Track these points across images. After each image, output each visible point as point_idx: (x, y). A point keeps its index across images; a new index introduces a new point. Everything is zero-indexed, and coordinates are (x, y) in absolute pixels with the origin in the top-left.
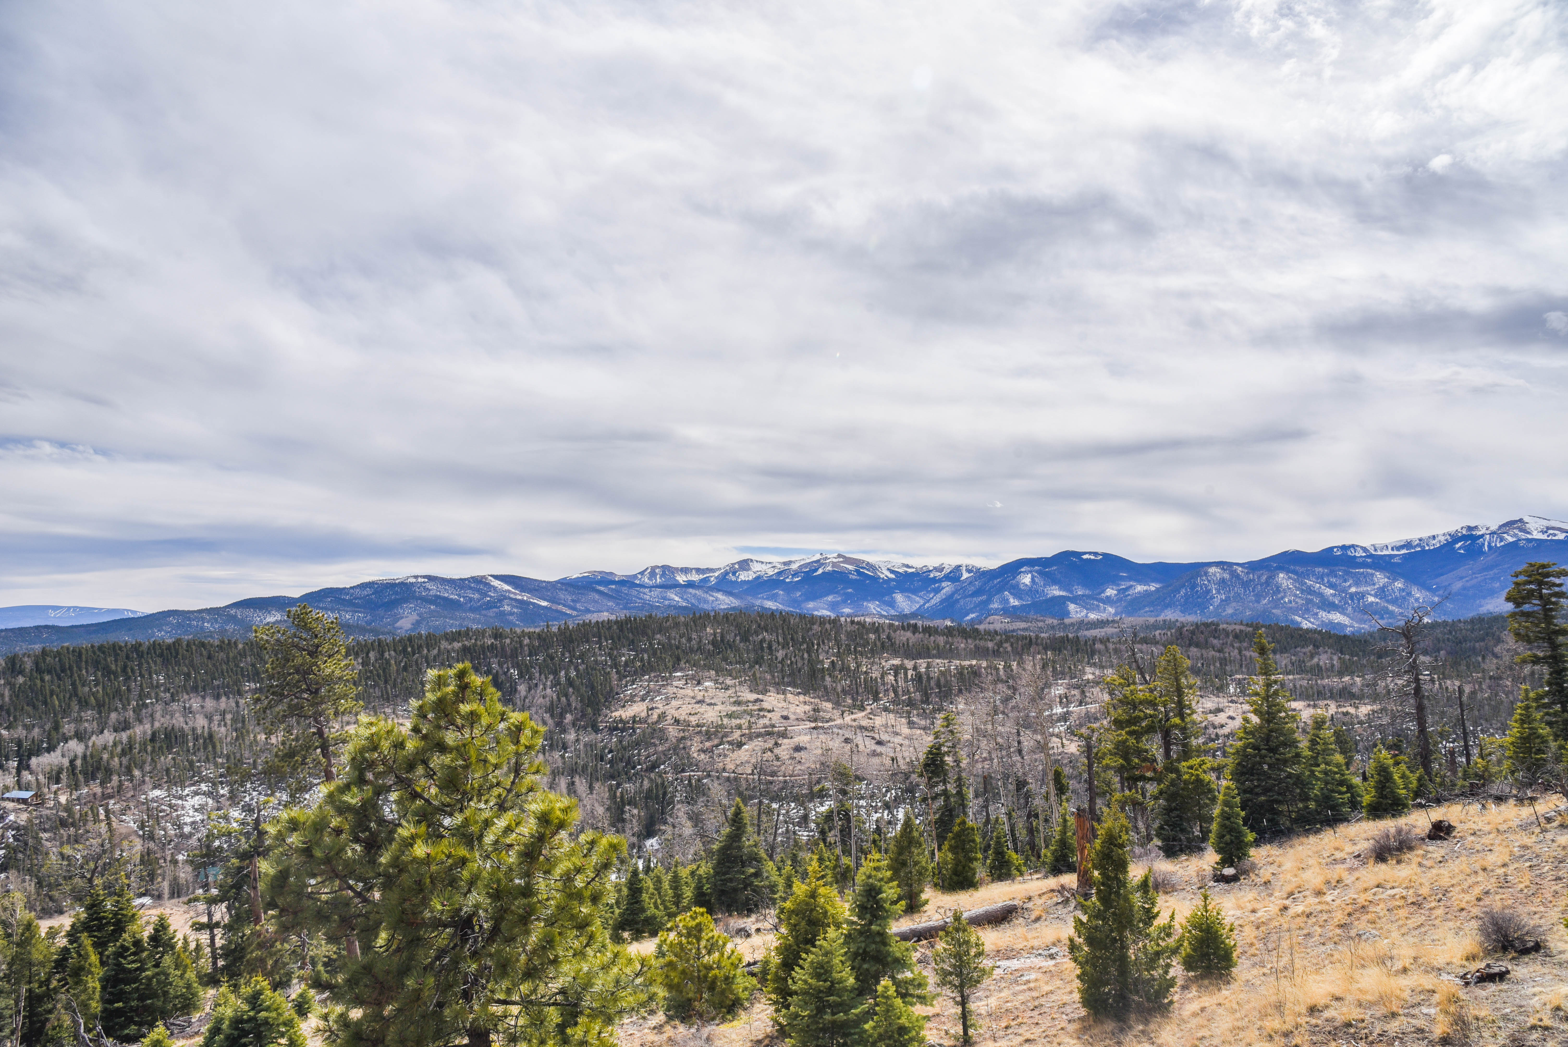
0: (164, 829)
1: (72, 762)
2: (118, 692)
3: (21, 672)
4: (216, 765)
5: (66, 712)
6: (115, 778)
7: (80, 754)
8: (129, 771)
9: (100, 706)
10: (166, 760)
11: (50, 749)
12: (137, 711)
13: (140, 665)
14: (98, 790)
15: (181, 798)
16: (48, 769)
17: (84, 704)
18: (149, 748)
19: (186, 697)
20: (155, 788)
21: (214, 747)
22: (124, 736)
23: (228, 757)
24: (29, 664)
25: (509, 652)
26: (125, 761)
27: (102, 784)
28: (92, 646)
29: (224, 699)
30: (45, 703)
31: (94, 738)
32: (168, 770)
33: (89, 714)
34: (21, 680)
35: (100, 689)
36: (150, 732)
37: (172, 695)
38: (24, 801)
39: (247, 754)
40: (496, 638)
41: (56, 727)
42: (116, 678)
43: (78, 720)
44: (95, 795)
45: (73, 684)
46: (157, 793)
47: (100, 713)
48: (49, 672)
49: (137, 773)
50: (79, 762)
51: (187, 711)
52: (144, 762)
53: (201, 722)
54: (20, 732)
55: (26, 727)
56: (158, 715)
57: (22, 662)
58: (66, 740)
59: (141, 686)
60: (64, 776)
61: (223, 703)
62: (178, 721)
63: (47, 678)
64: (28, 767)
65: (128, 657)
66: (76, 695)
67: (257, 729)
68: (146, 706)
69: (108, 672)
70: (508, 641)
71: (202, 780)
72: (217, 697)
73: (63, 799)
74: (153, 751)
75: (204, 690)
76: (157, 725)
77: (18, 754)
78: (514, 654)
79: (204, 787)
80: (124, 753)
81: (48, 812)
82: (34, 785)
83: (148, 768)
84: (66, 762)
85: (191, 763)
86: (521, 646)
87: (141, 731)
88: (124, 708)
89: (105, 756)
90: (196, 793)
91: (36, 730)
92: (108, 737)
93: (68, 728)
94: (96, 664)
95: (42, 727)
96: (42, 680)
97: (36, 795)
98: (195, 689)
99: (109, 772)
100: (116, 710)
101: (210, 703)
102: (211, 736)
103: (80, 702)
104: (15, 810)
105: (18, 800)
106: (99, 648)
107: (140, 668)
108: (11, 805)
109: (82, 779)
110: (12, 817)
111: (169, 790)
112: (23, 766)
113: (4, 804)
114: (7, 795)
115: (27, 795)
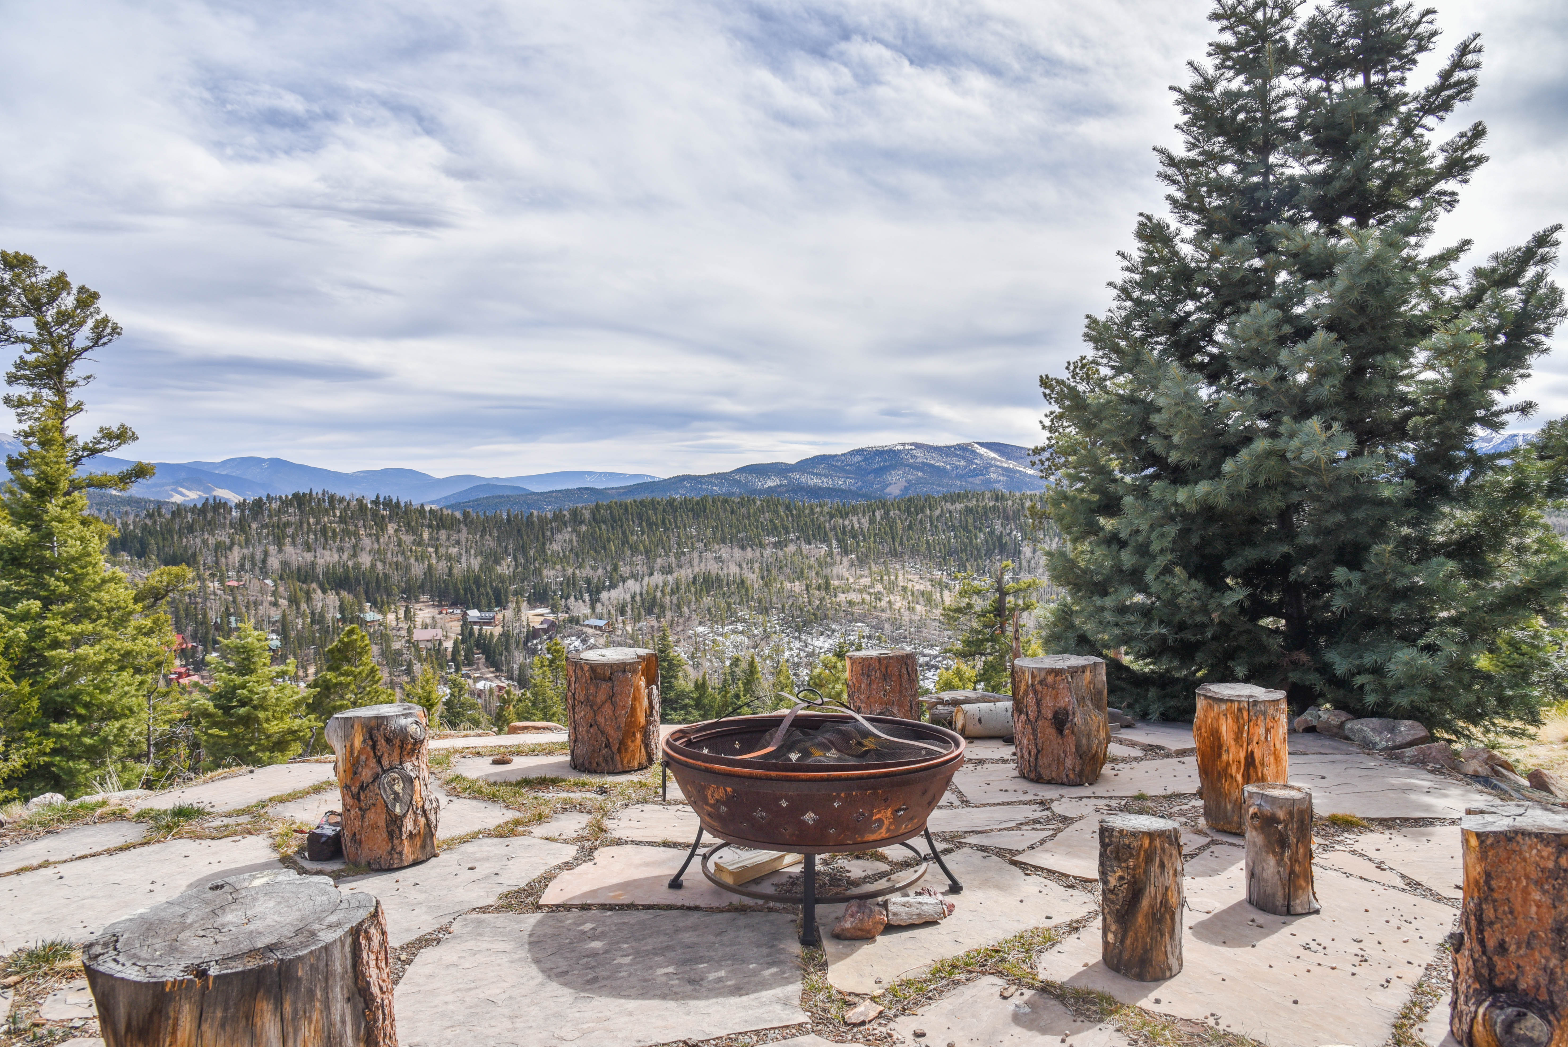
0: (711, 661)
1: (633, 598)
2: (661, 540)
3: (582, 522)
4: (749, 607)
5: (621, 555)
6: (669, 614)
7: (638, 592)
8: (679, 607)
9: (647, 552)
10: (707, 600)
11: (613, 586)
12: (678, 556)
13: (675, 518)
14: (655, 623)
15: (721, 635)
16: (615, 603)
17: (635, 550)
18: (693, 590)
19: (716, 547)
20: (700, 624)
21: (747, 591)
22: (670, 579)
23: (760, 601)
24: (587, 515)
25: (1011, 514)
26: (675, 599)
27: (658, 618)
28: (635, 501)
29: (749, 549)
30: (605, 549)
31: (646, 579)
32: (709, 610)
33: (640, 558)
34: (584, 528)
35: (645, 536)
36: (691, 576)
37: (705, 545)
38: (600, 628)
39: (774, 600)
40: (997, 500)
41: (616, 568)
42: (657, 529)
43: (632, 564)
44: (652, 627)
45: (624, 533)
46: (701, 629)
47: (648, 557)
48: (604, 522)
49: (685, 610)
50: (638, 598)
51: (719, 559)
52: (690, 602)
53: (734, 569)
54: (587, 572)
55: (592, 568)
56: (696, 561)
57: (582, 514)
58: (624, 581)
59: (679, 537)
60: (629, 609)
61: (749, 553)
62: (714, 568)
63: (603, 527)
64: (598, 600)
65: (664, 511)
66: (628, 543)
67: (781, 577)
68: (684, 554)
69: (650, 524)
70: (1010, 503)
71: (738, 620)
72: (743, 548)
73: (629, 628)
74: (696, 593)
75: (731, 542)
76: (697, 570)
77: (589, 590)
78: (1016, 515)
79: (740, 627)
80: (672, 593)
81: (619, 639)
82: (606, 616)
83: (693, 607)
84: (628, 598)
85: (729, 605)
86: (1023, 507)
87: (685, 574)
88: (667, 555)
89: (659, 594)
90: (734, 632)
91: (600, 571)
92: (658, 578)
93: (625, 570)
94: (640, 517)
95: (605, 568)
96: (600, 529)
97: (608, 624)
98: (723, 541)
99: (663, 607)
100: (660, 556)
101: (737, 553)
102: (742, 582)
103: (631, 548)
104: (594, 635)
105: (595, 627)
106: (641, 503)
107: (675, 522)
108: (590, 631)
109: (643, 613)
110: (592, 641)
111: (712, 627)
112: (595, 600)
113: (586, 629)
114: (586, 622)
115: (601, 623)
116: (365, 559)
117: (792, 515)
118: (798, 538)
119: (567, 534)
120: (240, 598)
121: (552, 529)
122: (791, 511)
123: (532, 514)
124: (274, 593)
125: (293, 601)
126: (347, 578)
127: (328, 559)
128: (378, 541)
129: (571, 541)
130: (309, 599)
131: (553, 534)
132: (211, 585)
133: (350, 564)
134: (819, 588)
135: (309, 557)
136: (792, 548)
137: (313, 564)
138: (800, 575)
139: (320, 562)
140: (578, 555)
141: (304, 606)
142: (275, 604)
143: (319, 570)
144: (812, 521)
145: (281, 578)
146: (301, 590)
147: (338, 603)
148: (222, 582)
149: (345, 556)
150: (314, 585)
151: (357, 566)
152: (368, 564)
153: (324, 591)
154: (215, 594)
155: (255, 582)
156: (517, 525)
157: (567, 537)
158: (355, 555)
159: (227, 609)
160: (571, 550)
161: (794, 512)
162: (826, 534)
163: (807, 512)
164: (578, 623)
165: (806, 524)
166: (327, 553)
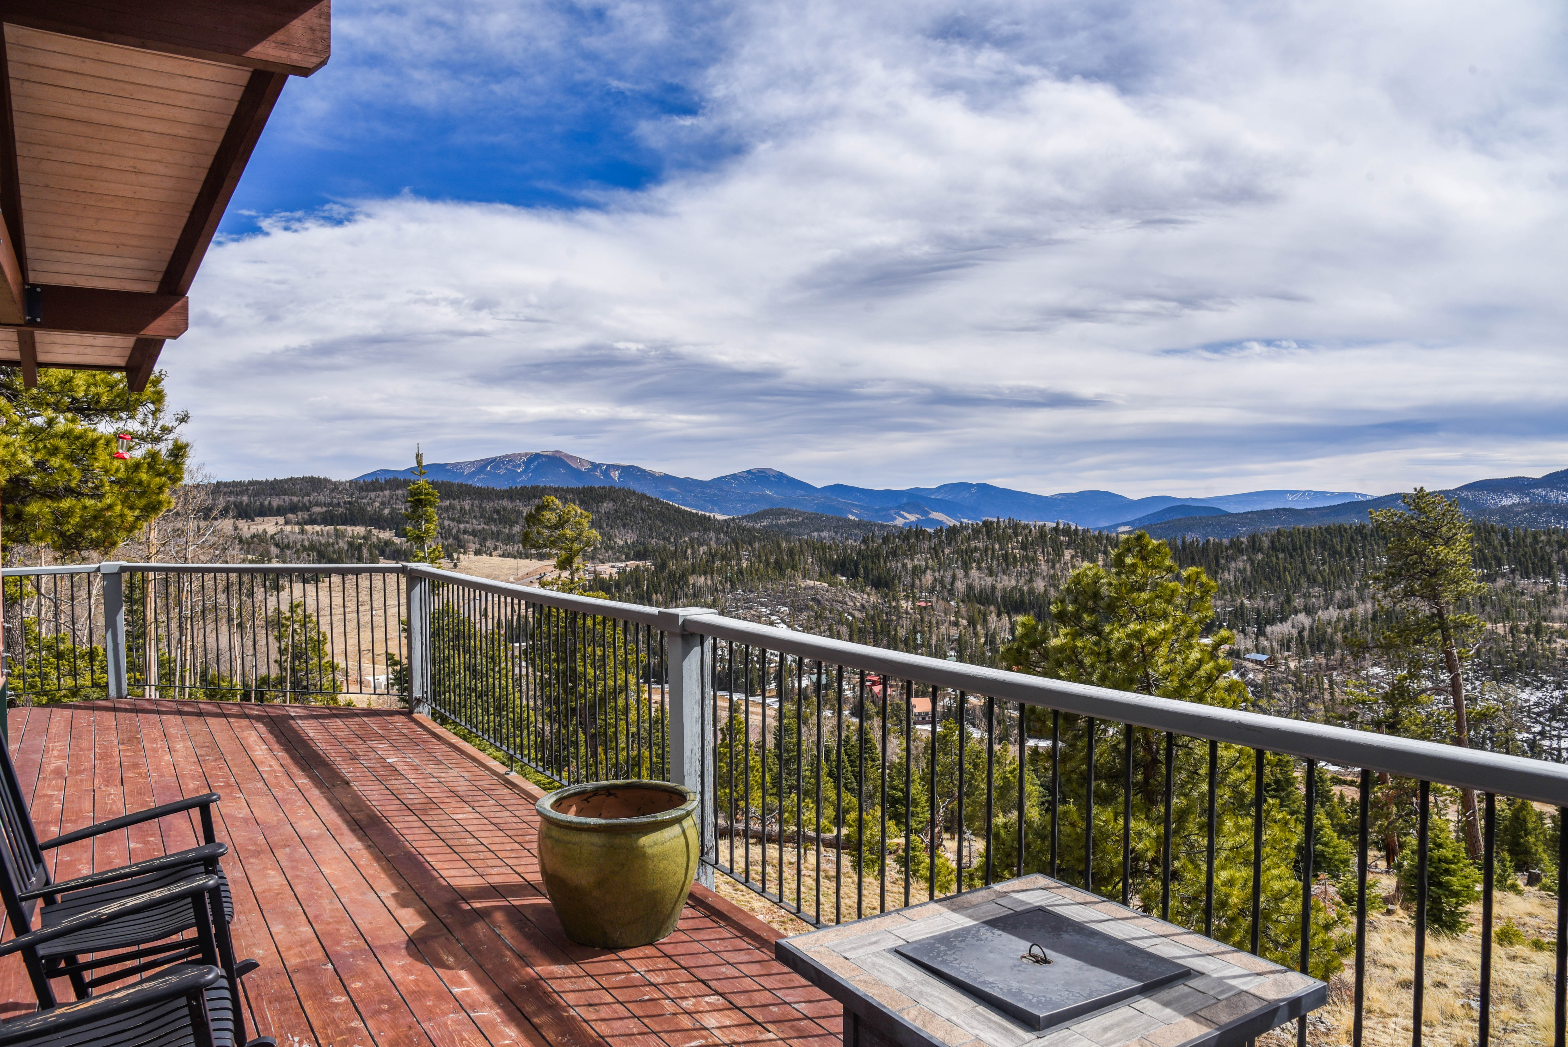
1: (1300, 633)
2: (1342, 571)
3: (1260, 550)
5: (1297, 587)
6: (1338, 652)
7: (1307, 627)
9: (1326, 584)
11: (1283, 620)
12: (1360, 590)
13: (1364, 547)
14: (1323, 661)
16: (1280, 637)
17: (1312, 581)
18: (1370, 627)
20: (1374, 665)
22: (1347, 613)
24: (1266, 543)
27: (1326, 656)
28: (1320, 528)
30: (1279, 578)
31: (1320, 613)
33: (1316, 590)
34: (1260, 556)
35: (1326, 567)
36: (1370, 611)
38: (1260, 663)
41: (1288, 600)
42: (1341, 558)
43: (1307, 596)
44: (1320, 665)
45: (1303, 562)
46: (1377, 670)
47: (1326, 590)
48: (1283, 551)
50: (1306, 634)
54: (1259, 603)
55: (1263, 598)
57: (1261, 541)
58: (1296, 612)
59: (1365, 566)
60: (1293, 645)
63: (1281, 556)
64: (1264, 634)
65: (1352, 539)
66: (1305, 572)
68: (1368, 586)
69: (1334, 553)
73: (1292, 665)
77: (1258, 623)
80: (1346, 629)
81: (1280, 675)
82: (1269, 651)
84: (1295, 632)
87: (1363, 609)
88: (1348, 587)
89: (1329, 630)
91: (1272, 603)
92: (1333, 613)
93: (1298, 602)
94: (1323, 545)
95: (1276, 599)
96: (1277, 558)
97: (1269, 659)
99: (1332, 645)
100: (1340, 588)
103: (1308, 579)
104: (1253, 670)
105: (1257, 662)
106: (1326, 530)
107: (1364, 549)
108: (1250, 665)
109: (1309, 650)
110: (1251, 676)
111: (1387, 669)
112: (1261, 633)
113: (1245, 663)
114: (1247, 656)
115: (1263, 658)
116: (1040, 585)
117: (1509, 545)
118: (1513, 571)
119: (1241, 563)
120: (927, 618)
121: (1227, 556)
122: (1507, 540)
123: (1208, 541)
124: (957, 614)
125: (972, 623)
126: (1022, 601)
127: (1007, 583)
128: (1053, 567)
129: (1245, 569)
130: (985, 621)
131: (1228, 562)
132: (904, 605)
133: (1025, 588)
134: (1527, 631)
135: (989, 581)
136: (1501, 583)
137: (994, 587)
138: (1506, 615)
139: (999, 586)
140: (1248, 585)
141: (979, 627)
142: (956, 624)
143: (999, 594)
144: (1535, 551)
145: (963, 601)
146: (980, 612)
147: (1008, 626)
148: (913, 603)
149: (1022, 581)
150: (992, 608)
151: (1031, 591)
152: (1042, 590)
153: (999, 615)
154: (907, 612)
155: (942, 604)
156: (1192, 553)
157: (1241, 565)
158: (1031, 581)
159: (914, 627)
160: (1244, 580)
161: (1512, 541)
162: (1551, 567)
163: (1529, 540)
164: (1238, 657)
165: (1524, 555)
166: (1006, 578)
